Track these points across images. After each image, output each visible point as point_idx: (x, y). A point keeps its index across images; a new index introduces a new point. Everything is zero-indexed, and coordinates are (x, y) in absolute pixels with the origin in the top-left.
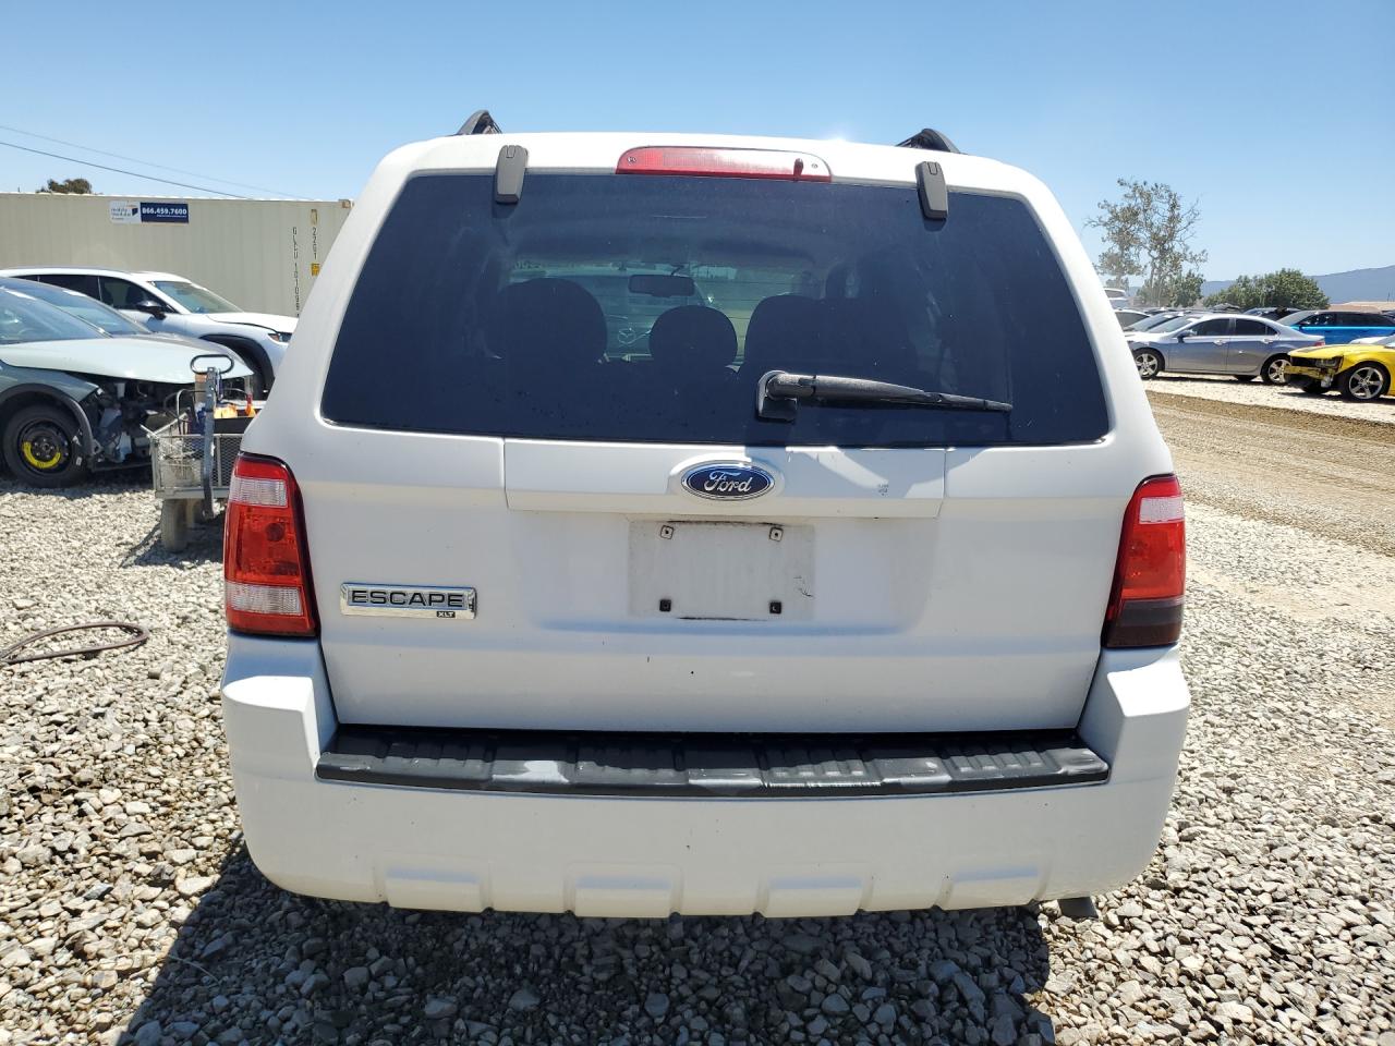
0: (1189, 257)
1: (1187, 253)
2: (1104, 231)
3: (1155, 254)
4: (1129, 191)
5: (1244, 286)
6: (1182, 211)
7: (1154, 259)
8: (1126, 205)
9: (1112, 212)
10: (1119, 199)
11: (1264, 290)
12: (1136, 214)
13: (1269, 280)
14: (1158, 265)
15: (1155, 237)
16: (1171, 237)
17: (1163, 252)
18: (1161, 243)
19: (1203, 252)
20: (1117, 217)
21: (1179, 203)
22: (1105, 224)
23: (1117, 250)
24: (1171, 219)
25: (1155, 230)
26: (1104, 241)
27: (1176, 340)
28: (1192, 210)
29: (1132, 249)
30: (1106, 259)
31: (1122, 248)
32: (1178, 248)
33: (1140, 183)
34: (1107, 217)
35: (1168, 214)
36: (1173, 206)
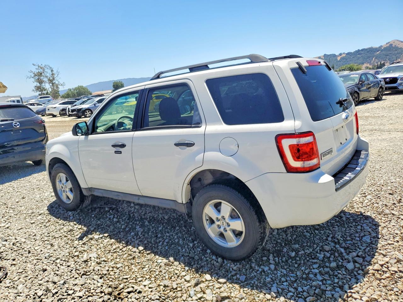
0: (60, 85)
1: (59, 83)
2: (33, 80)
3: (51, 84)
4: (37, 67)
5: (70, 91)
6: (55, 72)
7: (51, 86)
8: (37, 71)
9: (34, 74)
10: (35, 70)
11: (76, 91)
12: (41, 74)
13: (76, 89)
14: (52, 88)
15: (49, 80)
16: (54, 79)
17: (53, 84)
18: (51, 81)
19: (64, 83)
20: (36, 75)
21: (53, 70)
22: (33, 77)
23: (38, 85)
24: (52, 74)
25: (49, 78)
26: (34, 82)
27: (94, 106)
28: (57, 72)
29: (43, 84)
30: (36, 88)
31: (40, 84)
32: (57, 82)
33: (40, 65)
34: (33, 75)
35: (51, 73)
36: (52, 71)
